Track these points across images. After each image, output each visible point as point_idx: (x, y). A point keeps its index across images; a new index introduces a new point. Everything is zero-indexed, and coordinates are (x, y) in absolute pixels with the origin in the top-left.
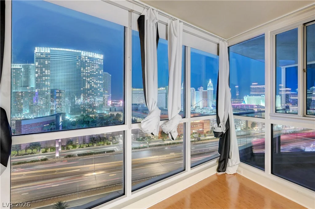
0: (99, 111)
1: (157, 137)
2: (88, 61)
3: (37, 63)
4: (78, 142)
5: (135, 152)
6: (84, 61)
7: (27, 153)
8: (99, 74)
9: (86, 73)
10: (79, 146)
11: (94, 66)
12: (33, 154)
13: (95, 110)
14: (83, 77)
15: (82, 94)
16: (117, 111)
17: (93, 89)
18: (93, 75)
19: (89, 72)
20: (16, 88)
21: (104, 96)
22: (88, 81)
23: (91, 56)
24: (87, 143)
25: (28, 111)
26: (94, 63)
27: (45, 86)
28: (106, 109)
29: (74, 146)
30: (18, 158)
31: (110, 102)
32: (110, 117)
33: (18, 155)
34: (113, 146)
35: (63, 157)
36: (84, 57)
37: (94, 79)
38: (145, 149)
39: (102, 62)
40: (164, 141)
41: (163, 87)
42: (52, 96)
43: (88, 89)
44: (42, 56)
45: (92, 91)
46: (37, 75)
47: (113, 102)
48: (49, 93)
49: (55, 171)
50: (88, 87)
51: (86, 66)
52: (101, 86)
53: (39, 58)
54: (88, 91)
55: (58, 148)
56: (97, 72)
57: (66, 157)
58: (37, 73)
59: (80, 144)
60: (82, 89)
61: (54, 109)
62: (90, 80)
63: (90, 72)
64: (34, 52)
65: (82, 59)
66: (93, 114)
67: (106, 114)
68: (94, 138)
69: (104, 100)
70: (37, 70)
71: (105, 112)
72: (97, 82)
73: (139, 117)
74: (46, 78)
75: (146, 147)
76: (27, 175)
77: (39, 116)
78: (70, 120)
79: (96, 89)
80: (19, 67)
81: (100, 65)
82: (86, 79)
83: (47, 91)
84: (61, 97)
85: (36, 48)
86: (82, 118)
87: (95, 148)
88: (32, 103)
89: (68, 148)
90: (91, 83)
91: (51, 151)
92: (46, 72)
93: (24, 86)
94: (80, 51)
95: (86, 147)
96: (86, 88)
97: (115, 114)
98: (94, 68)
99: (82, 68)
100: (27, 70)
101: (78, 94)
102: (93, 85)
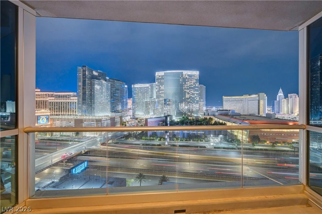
0: (195, 115)
1: (247, 141)
2: (188, 78)
3: (157, 82)
4: (179, 137)
5: (224, 151)
6: (185, 78)
7: (150, 139)
8: (196, 87)
9: (186, 86)
10: (180, 139)
11: (192, 81)
12: (154, 140)
13: (192, 114)
14: (184, 89)
15: (184, 102)
16: (210, 115)
17: (191, 98)
18: (191, 87)
19: (188, 85)
20: (147, 99)
21: (200, 103)
22: (187, 92)
23: (190, 74)
24: (186, 138)
25: (152, 113)
26: (192, 79)
27: (161, 97)
28: (201, 114)
29: (177, 139)
30: (146, 142)
31: (205, 108)
32: (204, 120)
33: (146, 140)
34: (205, 143)
35: (170, 146)
36: (185, 75)
37: (192, 91)
38: (234, 150)
39: (198, 77)
40: (255, 146)
41: (255, 94)
42: (165, 104)
43: (188, 98)
44: (159, 77)
45: (191, 100)
46: (157, 90)
47: (207, 108)
48: (163, 101)
49: (164, 154)
51: (187, 81)
52: (197, 95)
53: (158, 79)
55: (167, 138)
56: (194, 85)
57: (171, 146)
58: (157, 88)
59: (181, 138)
61: (166, 112)
62: (189, 91)
63: (189, 85)
64: (155, 75)
65: (183, 76)
66: (191, 117)
67: (201, 117)
68: (190, 135)
69: (200, 106)
70: (157, 87)
71: (200, 116)
72: (194, 92)
73: (229, 121)
74: (162, 92)
75: (234, 149)
76: (149, 153)
77: (158, 117)
78: (175, 120)
79: (194, 98)
80: (148, 86)
81: (196, 80)
83: (162, 101)
84: (170, 104)
85: (156, 73)
86: (183, 119)
87: (191, 142)
88: (154, 108)
89: (173, 140)
90: (190, 93)
91: (163, 140)
92: (162, 88)
93: (150, 98)
94: (182, 71)
95: (185, 141)
96: (186, 97)
97: (208, 117)
98: (192, 83)
99: (184, 83)
100: (152, 87)
101: (181, 102)
102: (191, 95)
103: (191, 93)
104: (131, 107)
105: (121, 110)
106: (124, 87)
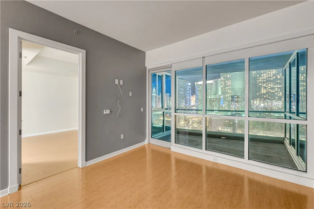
3: (222, 78)
8: (277, 79)
9: (262, 79)
14: (259, 83)
15: (258, 98)
17: (270, 94)
18: (269, 80)
19: (265, 78)
20: (211, 96)
22: (264, 86)
27: (227, 93)
37: (271, 84)
42: (232, 101)
43: (265, 94)
45: (269, 96)
46: (222, 86)
48: (230, 98)
50: (264, 92)
51: (262, 73)
52: (279, 90)
54: (264, 95)
56: (274, 78)
58: (222, 84)
60: (258, 94)
62: (267, 85)
63: (267, 78)
70: (222, 83)
72: (274, 86)
74: (228, 87)
79: (274, 93)
80: (212, 82)
82: (261, 85)
83: (229, 97)
84: (238, 101)
88: (220, 105)
90: (267, 88)
92: (228, 83)
93: (215, 94)
96: (262, 93)
98: (270, 74)
99: (258, 76)
100: (216, 83)
101: (255, 98)
102: (269, 90)
103: (269, 88)
104: (195, 104)
105: (185, 107)
106: (187, 85)
